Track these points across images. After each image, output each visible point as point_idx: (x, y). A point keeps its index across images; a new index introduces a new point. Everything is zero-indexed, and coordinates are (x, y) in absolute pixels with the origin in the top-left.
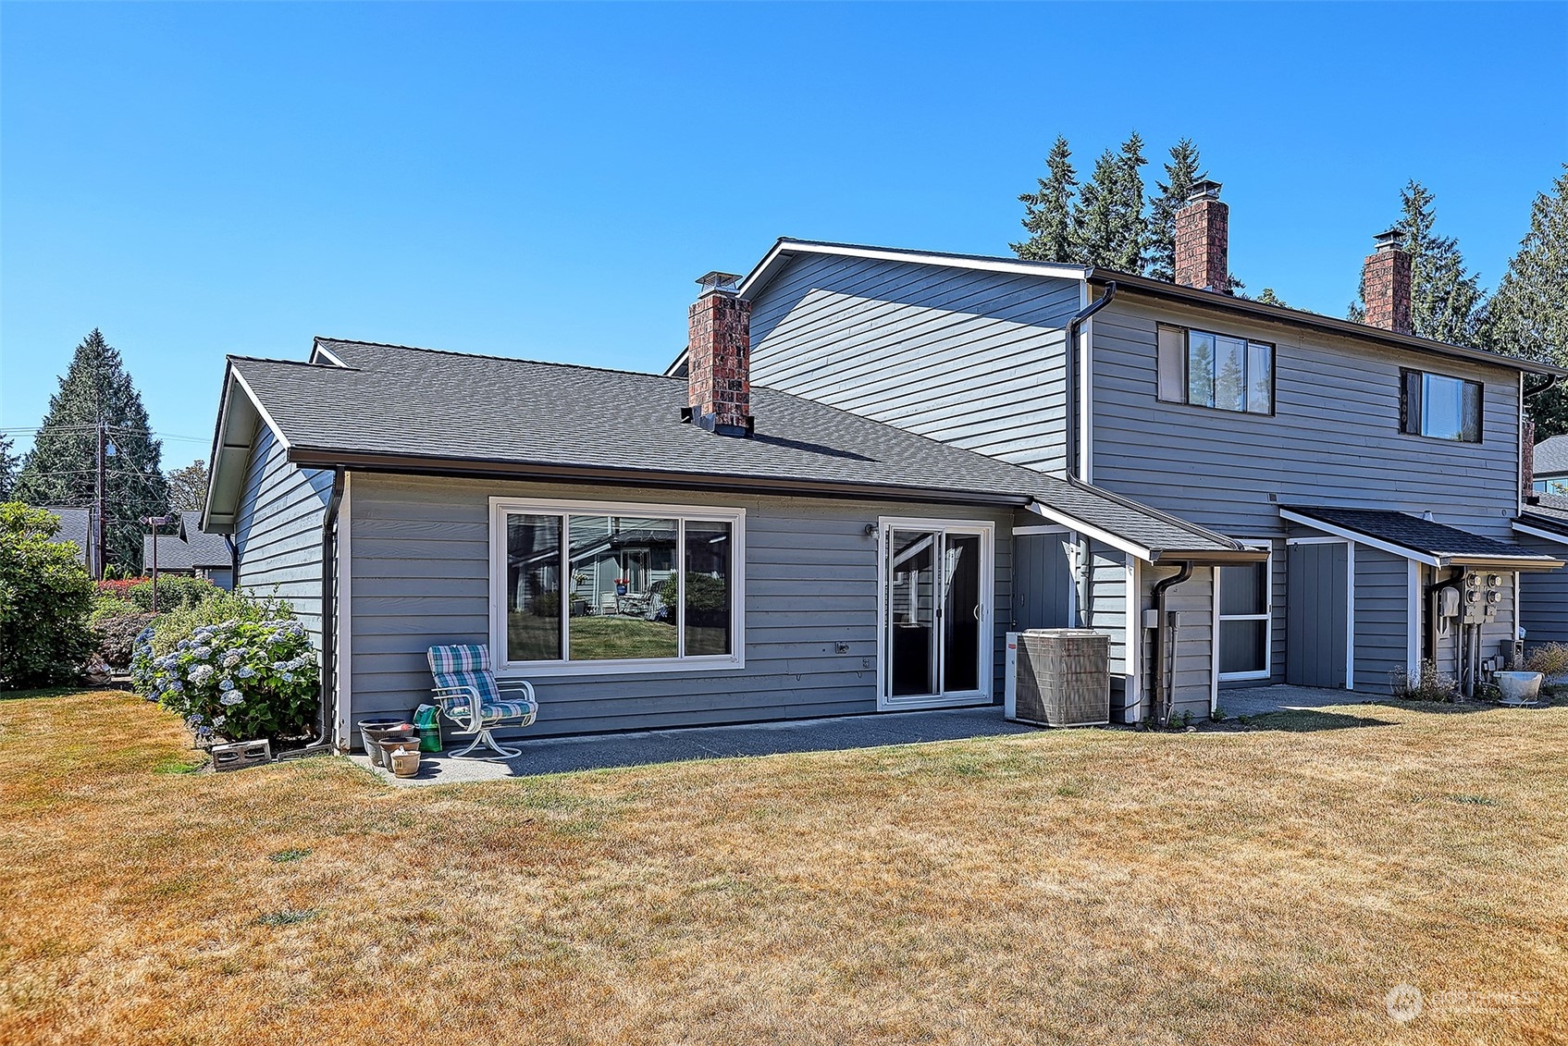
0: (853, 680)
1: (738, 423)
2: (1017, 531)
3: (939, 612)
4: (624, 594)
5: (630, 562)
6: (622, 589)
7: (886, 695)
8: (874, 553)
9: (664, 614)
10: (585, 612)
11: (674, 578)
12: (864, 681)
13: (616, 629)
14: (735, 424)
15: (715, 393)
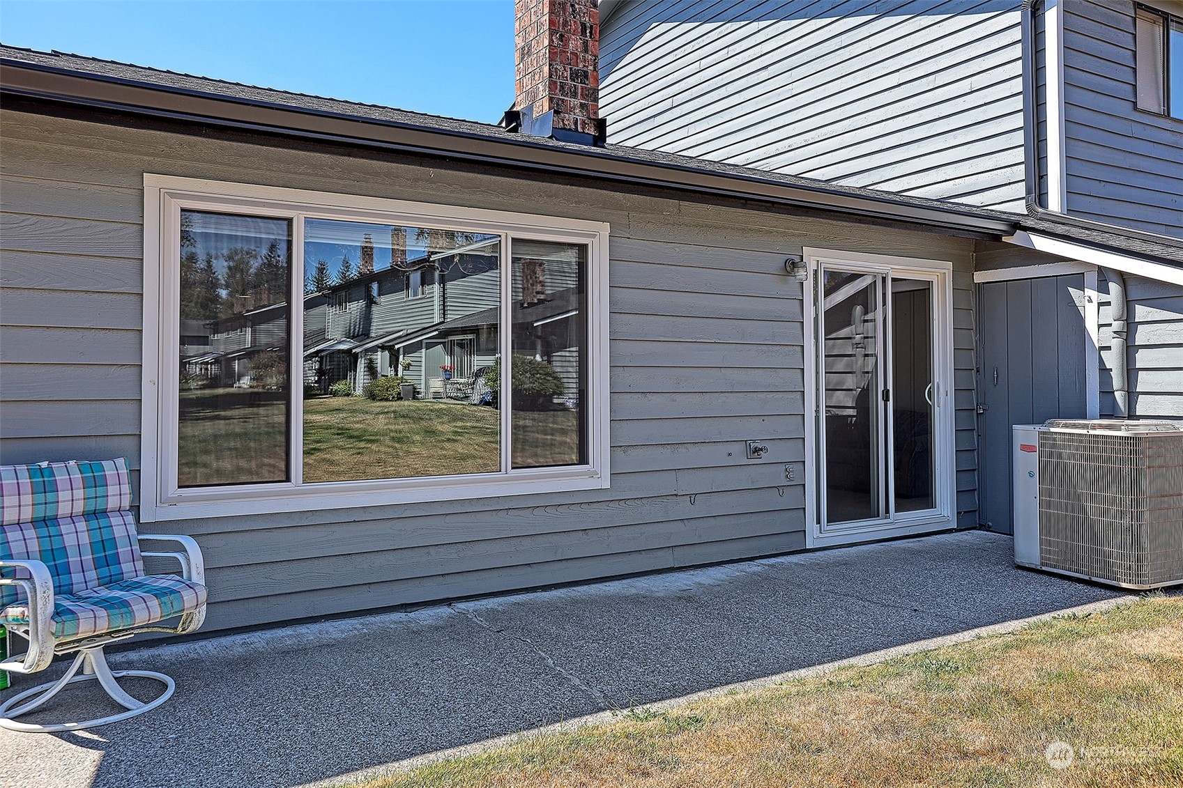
0: (773, 500)
1: (583, 129)
2: (980, 277)
3: (886, 392)
4: (449, 379)
5: (456, 349)
6: (448, 374)
7: (819, 522)
8: (797, 302)
9: (489, 398)
10: (414, 396)
11: (498, 362)
12: (787, 500)
13: (439, 414)
14: (580, 129)
15: (552, 85)
